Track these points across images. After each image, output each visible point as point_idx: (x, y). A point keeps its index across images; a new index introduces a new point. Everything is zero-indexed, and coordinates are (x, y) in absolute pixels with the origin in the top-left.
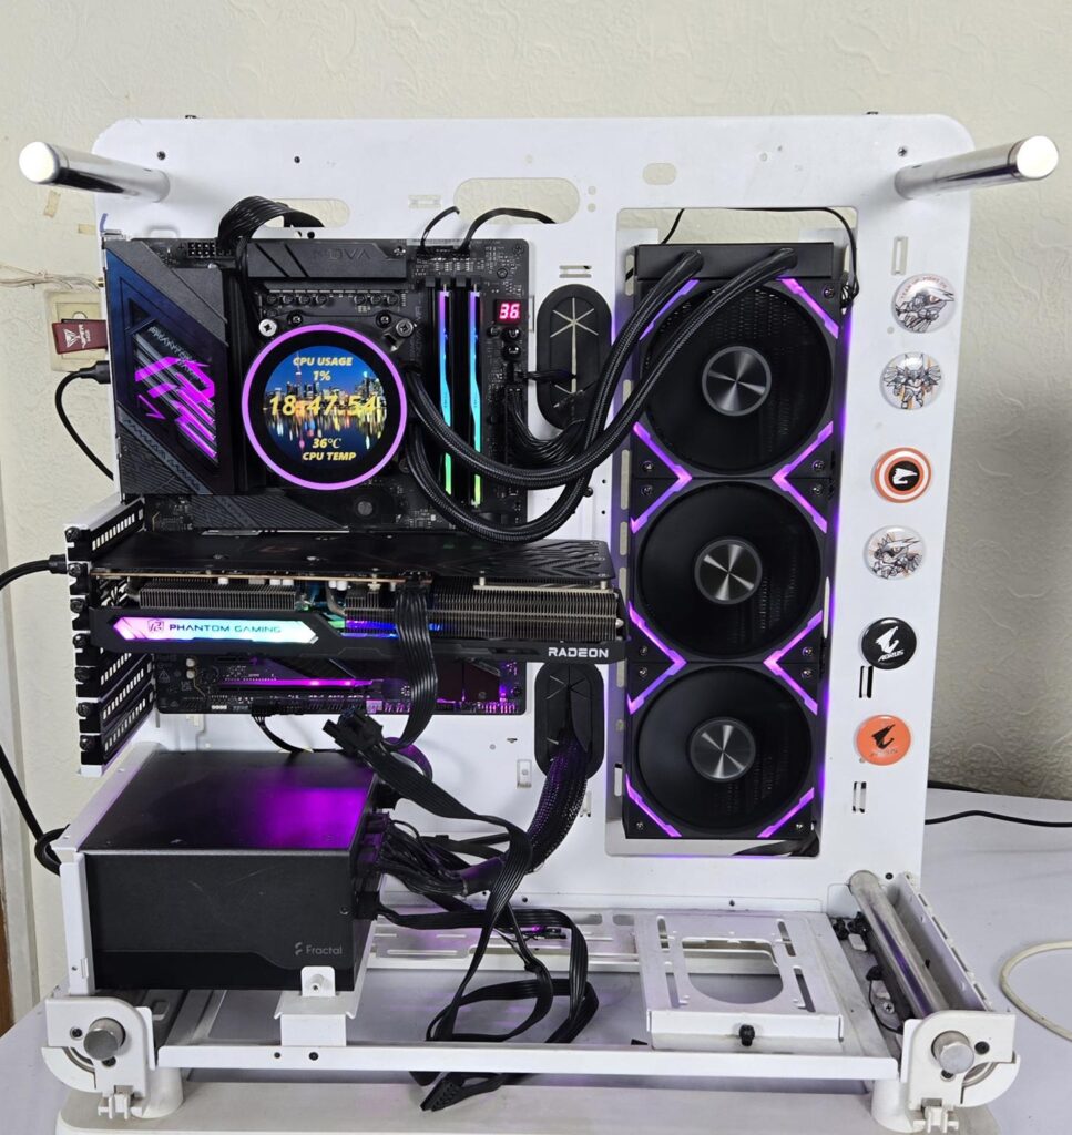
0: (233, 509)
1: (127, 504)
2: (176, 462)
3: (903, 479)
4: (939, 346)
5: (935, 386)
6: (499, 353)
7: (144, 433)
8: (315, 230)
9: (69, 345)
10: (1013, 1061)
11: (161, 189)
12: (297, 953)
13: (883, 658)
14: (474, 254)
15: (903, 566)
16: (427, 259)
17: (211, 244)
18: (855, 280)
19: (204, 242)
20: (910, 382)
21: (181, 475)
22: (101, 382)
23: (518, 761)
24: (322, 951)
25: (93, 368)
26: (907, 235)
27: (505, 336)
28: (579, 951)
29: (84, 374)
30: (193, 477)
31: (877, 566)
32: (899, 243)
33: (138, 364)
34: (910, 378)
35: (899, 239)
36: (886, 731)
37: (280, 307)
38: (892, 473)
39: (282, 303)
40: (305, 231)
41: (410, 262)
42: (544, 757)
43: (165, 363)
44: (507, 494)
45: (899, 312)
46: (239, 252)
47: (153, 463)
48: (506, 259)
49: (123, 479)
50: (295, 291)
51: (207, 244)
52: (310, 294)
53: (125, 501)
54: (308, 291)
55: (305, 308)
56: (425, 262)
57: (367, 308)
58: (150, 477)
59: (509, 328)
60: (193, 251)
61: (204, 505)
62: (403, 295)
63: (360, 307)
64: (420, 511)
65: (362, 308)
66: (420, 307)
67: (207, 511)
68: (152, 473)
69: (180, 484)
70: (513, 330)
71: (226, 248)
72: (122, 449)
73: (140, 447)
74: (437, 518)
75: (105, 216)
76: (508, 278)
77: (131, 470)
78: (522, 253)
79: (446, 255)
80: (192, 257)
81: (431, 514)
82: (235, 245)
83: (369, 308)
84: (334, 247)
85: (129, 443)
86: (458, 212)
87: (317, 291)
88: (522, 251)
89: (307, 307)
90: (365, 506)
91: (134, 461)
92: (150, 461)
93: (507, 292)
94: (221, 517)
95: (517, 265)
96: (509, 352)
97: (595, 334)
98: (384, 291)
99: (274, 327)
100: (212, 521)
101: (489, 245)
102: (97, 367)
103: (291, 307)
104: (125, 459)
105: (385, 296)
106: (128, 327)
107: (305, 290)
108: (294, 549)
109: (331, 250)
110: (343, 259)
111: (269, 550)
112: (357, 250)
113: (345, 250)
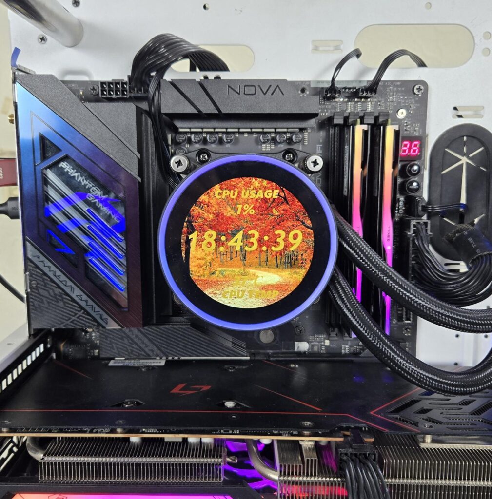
0: (140, 339)
2: (85, 297)
7: (53, 268)
8: (224, 75)
11: (76, 35)
16: (333, 99)
17: (123, 84)
19: (116, 83)
21: (89, 310)
22: (12, 217)
25: (5, 204)
30: (102, 312)
33: (47, 198)
37: (188, 146)
39: (189, 141)
40: (212, 75)
46: (152, 89)
47: (63, 298)
48: (406, 99)
49: (32, 315)
50: (204, 130)
51: (119, 84)
52: (218, 133)
53: (33, 335)
54: (216, 130)
55: (212, 147)
56: (327, 103)
57: (271, 146)
58: (58, 311)
59: (408, 164)
60: (106, 91)
61: (111, 336)
62: (306, 134)
63: (264, 145)
64: (315, 336)
65: (266, 146)
66: (321, 145)
67: (114, 343)
68: (61, 308)
69: (88, 319)
70: (412, 166)
71: (139, 86)
72: (30, 283)
73: (49, 282)
74: (330, 343)
75: (17, 51)
76: (407, 117)
77: (39, 305)
78: (422, 93)
79: (349, 95)
80: (104, 96)
81: (325, 339)
82: (148, 82)
83: (273, 147)
84: (247, 84)
85: (37, 277)
86: (358, 56)
87: (225, 130)
88: (422, 91)
89: (213, 146)
90: (267, 334)
91: (43, 296)
92: (59, 296)
93: (406, 130)
94: (128, 347)
95: (416, 105)
96: (408, 187)
97: (485, 170)
98: (289, 130)
99: (185, 163)
100: (119, 352)
101: (390, 86)
102: (9, 203)
103: (198, 146)
104: (33, 294)
105: (288, 135)
106: (38, 161)
107: (214, 128)
108: (206, 388)
109: (245, 86)
110: (256, 94)
111: (180, 390)
112: (270, 86)
113: (259, 86)
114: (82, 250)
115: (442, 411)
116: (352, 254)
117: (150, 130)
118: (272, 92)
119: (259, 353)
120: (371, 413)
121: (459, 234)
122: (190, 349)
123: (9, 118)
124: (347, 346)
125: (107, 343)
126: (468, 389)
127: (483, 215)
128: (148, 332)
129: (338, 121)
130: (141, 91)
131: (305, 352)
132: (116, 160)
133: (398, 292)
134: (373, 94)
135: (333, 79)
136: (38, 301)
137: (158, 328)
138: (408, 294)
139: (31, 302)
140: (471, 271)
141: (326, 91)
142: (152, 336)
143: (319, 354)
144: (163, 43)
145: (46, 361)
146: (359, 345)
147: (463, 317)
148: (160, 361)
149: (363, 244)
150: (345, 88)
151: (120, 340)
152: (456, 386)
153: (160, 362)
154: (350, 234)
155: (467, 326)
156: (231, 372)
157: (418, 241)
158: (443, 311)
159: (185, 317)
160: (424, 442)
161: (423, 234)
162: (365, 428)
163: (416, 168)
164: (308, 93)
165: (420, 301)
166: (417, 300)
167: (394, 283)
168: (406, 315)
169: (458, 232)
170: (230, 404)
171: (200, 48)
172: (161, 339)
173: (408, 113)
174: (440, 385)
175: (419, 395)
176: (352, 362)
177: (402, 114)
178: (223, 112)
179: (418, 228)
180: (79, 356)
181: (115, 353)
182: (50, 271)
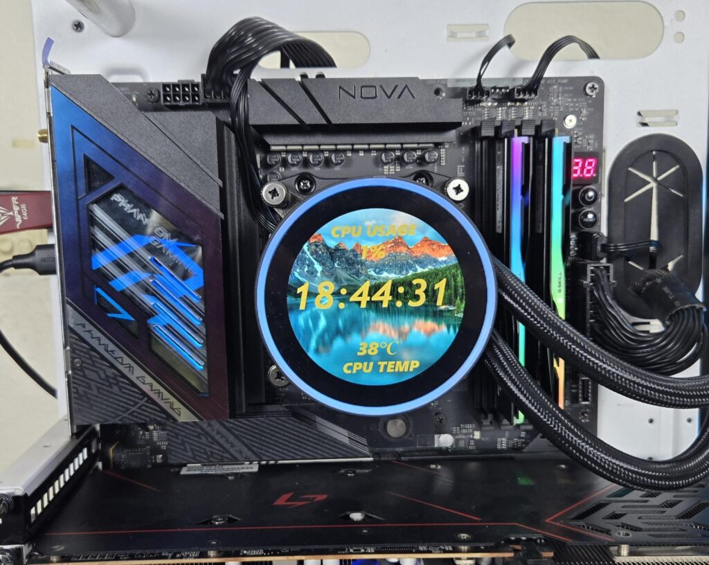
0: (223, 436)
2: (149, 379)
7: (104, 340)
8: (329, 73)
16: (478, 102)
19: (183, 85)
21: (155, 397)
22: (42, 272)
25: (32, 254)
29: (19, 262)
30: (173, 399)
33: (95, 245)
37: (282, 169)
39: (284, 163)
40: (312, 73)
43: (134, 243)
46: (235, 93)
47: (118, 381)
48: (576, 102)
49: (74, 405)
50: (306, 147)
51: (188, 86)
52: (323, 151)
53: (76, 434)
54: (322, 147)
55: (316, 171)
56: (470, 108)
57: (395, 168)
58: (111, 400)
59: (580, 190)
60: (169, 96)
61: (183, 434)
62: (443, 151)
63: (386, 167)
64: (460, 427)
65: (389, 169)
66: (464, 166)
67: (187, 442)
68: (116, 395)
69: (154, 409)
70: (587, 191)
71: (217, 89)
72: (72, 363)
73: (98, 360)
74: (482, 436)
75: (49, 44)
76: (577, 126)
77: (85, 392)
78: (597, 94)
79: (501, 98)
80: (168, 104)
81: (474, 430)
82: (230, 83)
83: (398, 169)
84: (364, 84)
85: (82, 354)
86: (510, 45)
87: (333, 147)
88: (597, 91)
89: (317, 169)
90: (396, 425)
91: (90, 379)
92: (112, 379)
93: (576, 143)
94: (206, 448)
95: (589, 109)
96: (582, 220)
97: (681, 195)
98: (421, 145)
99: (282, 193)
100: (194, 455)
101: (554, 85)
102: (37, 253)
103: (296, 170)
104: (77, 376)
105: (419, 153)
106: (82, 194)
107: (319, 145)
108: (321, 497)
109: (362, 87)
110: (377, 98)
111: (286, 501)
112: (396, 86)
113: (381, 86)
114: (144, 315)
115: (640, 515)
116: (517, 308)
118: (398, 94)
119: (385, 453)
120: (547, 521)
121: (650, 282)
122: (293, 448)
123: (39, 135)
124: (504, 439)
125: (177, 443)
126: (674, 483)
127: (681, 256)
128: (235, 427)
129: (488, 132)
130: (220, 95)
131: (447, 448)
132: (189, 190)
133: (580, 356)
134: (533, 96)
135: (480, 76)
136: (83, 386)
137: (247, 420)
138: (593, 359)
139: (74, 387)
140: (669, 331)
141: (471, 92)
142: (240, 431)
143: (466, 451)
144: (249, 30)
145: (91, 472)
146: (520, 438)
147: (666, 387)
148: (251, 466)
149: (530, 295)
150: (495, 88)
151: (196, 439)
152: (659, 478)
153: (251, 468)
154: (512, 282)
155: (671, 399)
156: (351, 477)
157: (598, 292)
158: (638, 380)
159: (284, 405)
160: (619, 554)
161: (604, 282)
162: (540, 539)
163: (591, 194)
164: (444, 95)
165: (609, 368)
166: (605, 366)
167: (574, 345)
168: (583, 394)
169: (648, 280)
170: (357, 516)
171: (298, 36)
172: (251, 436)
173: (579, 120)
174: (638, 477)
175: (608, 497)
176: (511, 459)
177: (571, 122)
178: (333, 122)
179: (597, 275)
180: (134, 464)
181: (188, 457)
182: (100, 344)
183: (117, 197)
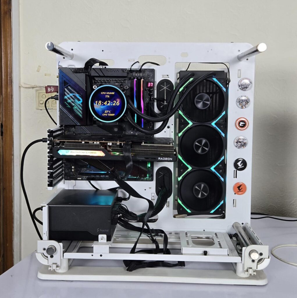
0: (85, 129)
1: (61, 127)
2: (73, 118)
3: (242, 125)
4: (249, 94)
5: (248, 103)
6: (148, 94)
7: (66, 111)
8: (106, 66)
9: (49, 91)
10: (269, 258)
11: (72, 57)
12: (98, 231)
13: (239, 168)
14: (142, 72)
15: (243, 145)
16: (131, 73)
17: (83, 69)
18: (229, 79)
19: (81, 68)
20: (243, 102)
21: (73, 120)
22: (56, 99)
23: (152, 193)
24: (104, 231)
25: (54, 96)
26: (241, 69)
27: (149, 90)
28: (166, 238)
29: (52, 98)
30: (76, 121)
31: (237, 145)
32: (239, 71)
33: (65, 95)
34: (243, 101)
35: (239, 70)
36: (240, 186)
38: (239, 123)
39: (98, 82)
40: (104, 67)
41: (128, 73)
42: (158, 192)
43: (71, 95)
44: (149, 127)
45: (240, 86)
46: (89, 70)
48: (150, 73)
49: (60, 121)
59: (150, 88)
60: (79, 70)
61: (78, 128)
62: (126, 81)
63: (116, 83)
64: (129, 131)
67: (79, 130)
68: (67, 120)
69: (73, 123)
71: (86, 69)
72: (60, 114)
73: (64, 114)
74: (133, 133)
75: (59, 62)
77: (62, 119)
78: (153, 72)
79: (136, 72)
80: (78, 72)
81: (131, 132)
83: (118, 84)
84: (111, 69)
85: (62, 113)
86: (139, 63)
89: (104, 83)
90: (116, 129)
91: (63, 117)
92: (67, 117)
93: (150, 80)
94: (82, 131)
95: (152, 74)
96: (150, 94)
97: (170, 90)
98: (122, 80)
99: (96, 87)
100: (80, 132)
101: (146, 70)
103: (100, 83)
104: (61, 117)
106: (63, 86)
107: (104, 79)
110: (112, 72)
114: (72, 106)
117: (89, 79)
118: (116, 71)
123: (57, 76)
124: (137, 134)
125: (77, 130)
128: (87, 127)
129: (132, 78)
130: (87, 71)
132: (80, 86)
135: (131, 68)
137: (89, 126)
141: (129, 71)
144: (92, 60)
151: (81, 129)
160: (142, 143)
163: (152, 89)
164: (126, 71)
168: (151, 125)
172: (90, 129)
173: (150, 76)
178: (105, 75)
183: (69, 87)
